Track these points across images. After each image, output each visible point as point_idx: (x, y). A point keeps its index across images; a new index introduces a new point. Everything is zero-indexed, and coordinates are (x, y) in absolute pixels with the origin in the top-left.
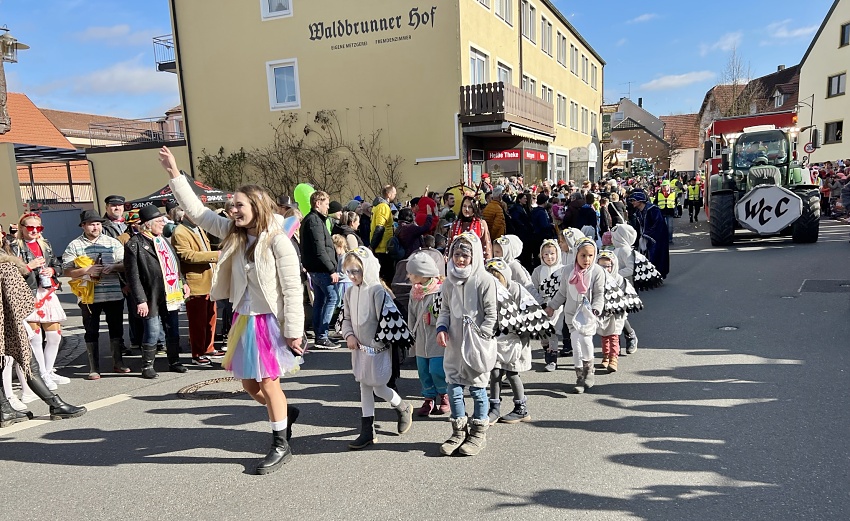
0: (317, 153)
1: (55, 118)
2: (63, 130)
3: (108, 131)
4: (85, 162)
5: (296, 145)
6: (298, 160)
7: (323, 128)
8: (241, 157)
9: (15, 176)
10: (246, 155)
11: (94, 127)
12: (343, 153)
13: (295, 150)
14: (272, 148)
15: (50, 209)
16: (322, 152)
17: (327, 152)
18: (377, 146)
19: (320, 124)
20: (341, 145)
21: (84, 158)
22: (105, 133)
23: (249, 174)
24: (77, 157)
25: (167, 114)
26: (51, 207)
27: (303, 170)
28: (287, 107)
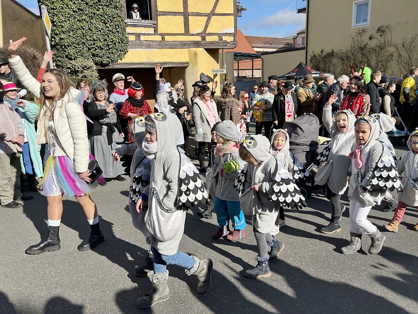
0: (375, 50)
1: (250, 40)
2: (252, 45)
3: (271, 44)
4: (260, 59)
5: (363, 46)
6: (363, 54)
7: (381, 36)
8: (331, 54)
9: (233, 66)
10: (334, 53)
11: (265, 43)
12: (391, 49)
13: (362, 49)
14: (349, 49)
15: (244, 81)
16: (378, 49)
17: (381, 49)
18: (413, 44)
19: (380, 33)
20: (390, 44)
21: (260, 57)
22: (270, 45)
23: (334, 62)
24: (257, 57)
25: (298, 34)
26: (244, 80)
27: (365, 60)
28: (362, 25)
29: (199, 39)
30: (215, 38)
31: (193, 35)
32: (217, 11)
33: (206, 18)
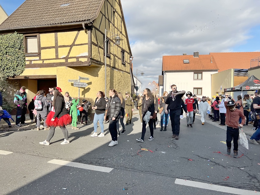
29: (64, 61)
30: (74, 60)
31: (60, 59)
32: (76, 43)
33: (69, 48)
